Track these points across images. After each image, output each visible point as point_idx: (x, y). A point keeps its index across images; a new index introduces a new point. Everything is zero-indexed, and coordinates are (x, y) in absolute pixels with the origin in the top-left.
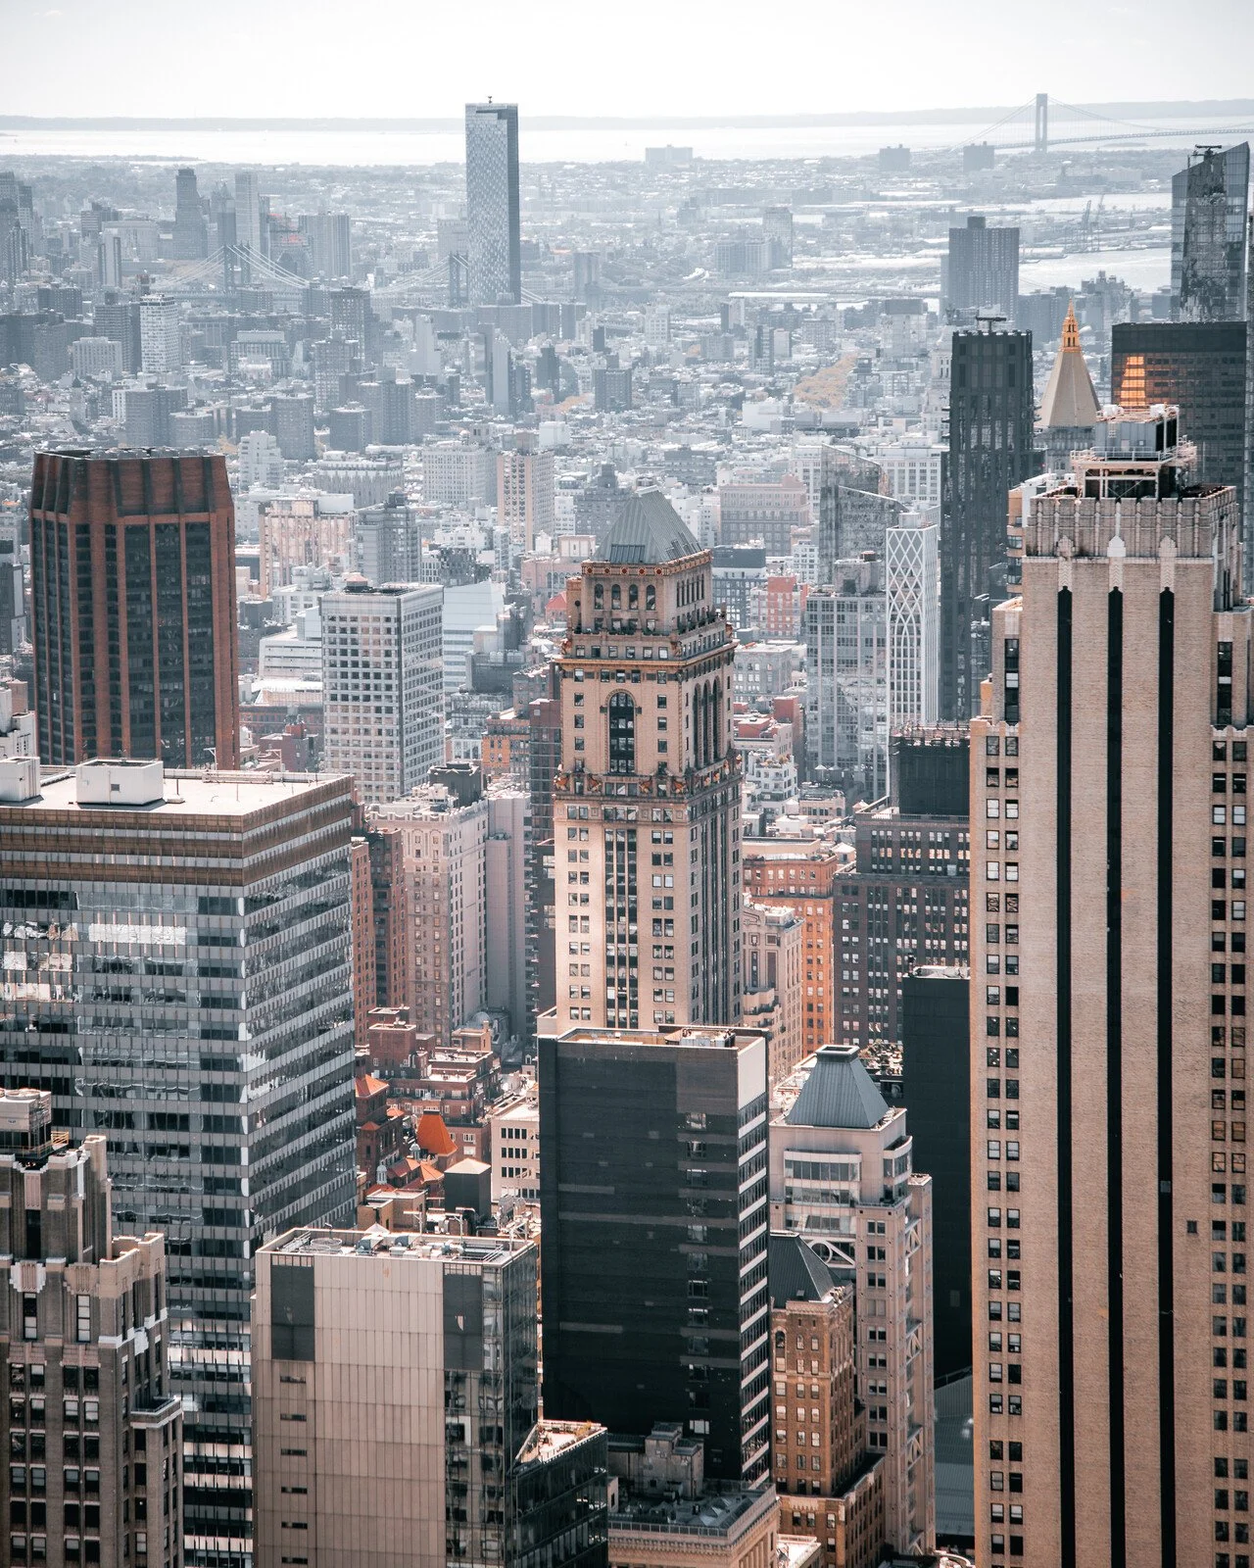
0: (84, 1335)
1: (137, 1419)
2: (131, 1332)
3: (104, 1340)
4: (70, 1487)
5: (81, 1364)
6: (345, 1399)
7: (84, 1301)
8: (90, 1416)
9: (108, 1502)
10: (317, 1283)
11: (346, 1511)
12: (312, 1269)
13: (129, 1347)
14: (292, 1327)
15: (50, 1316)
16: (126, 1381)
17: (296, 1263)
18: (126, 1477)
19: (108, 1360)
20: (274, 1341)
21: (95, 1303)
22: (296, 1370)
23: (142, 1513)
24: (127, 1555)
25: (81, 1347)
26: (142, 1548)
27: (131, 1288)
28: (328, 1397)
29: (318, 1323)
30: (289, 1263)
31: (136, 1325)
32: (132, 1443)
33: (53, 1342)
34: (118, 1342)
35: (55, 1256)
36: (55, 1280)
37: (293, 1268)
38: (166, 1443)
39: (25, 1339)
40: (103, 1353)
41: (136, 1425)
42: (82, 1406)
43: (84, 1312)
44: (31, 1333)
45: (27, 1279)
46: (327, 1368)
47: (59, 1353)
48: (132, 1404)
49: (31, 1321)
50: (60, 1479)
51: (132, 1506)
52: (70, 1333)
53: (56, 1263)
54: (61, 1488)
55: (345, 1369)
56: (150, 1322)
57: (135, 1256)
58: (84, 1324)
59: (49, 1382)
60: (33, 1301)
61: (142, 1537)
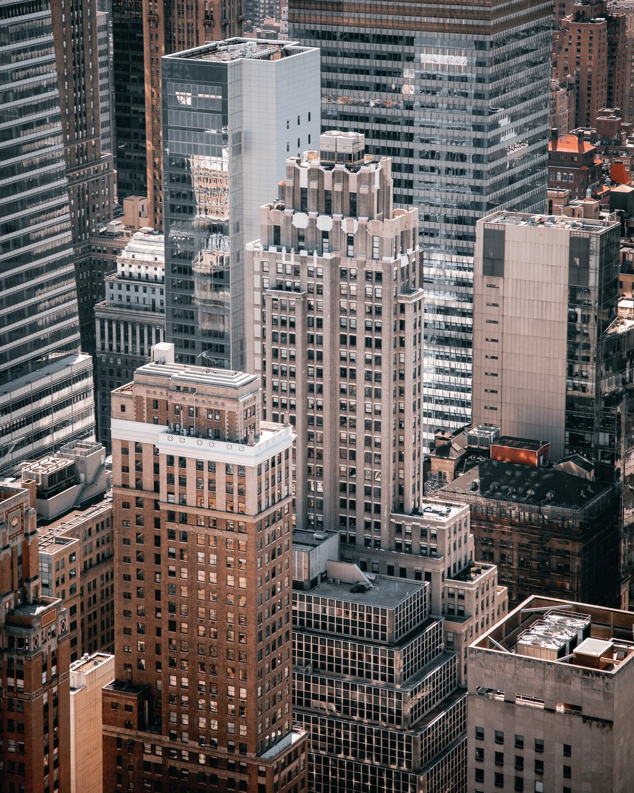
0: (376, 256)
1: (401, 298)
2: (399, 256)
3: (385, 259)
4: (368, 329)
5: (374, 270)
6: (518, 297)
7: (376, 239)
8: (378, 295)
9: (386, 337)
10: (507, 238)
11: (517, 352)
12: (504, 231)
13: (398, 263)
14: (493, 260)
15: (359, 246)
16: (396, 280)
17: (496, 228)
18: (395, 326)
19: (387, 268)
20: (484, 267)
21: (381, 240)
22: (494, 281)
23: (402, 344)
24: (395, 363)
25: (374, 261)
26: (402, 360)
27: (399, 234)
28: (510, 295)
29: (506, 259)
30: (493, 227)
31: (402, 253)
32: (399, 310)
33: (361, 258)
34: (392, 260)
35: (363, 216)
36: (363, 228)
37: (494, 230)
38: (415, 311)
39: (348, 256)
40: (384, 265)
41: (401, 301)
42: (374, 290)
43: (376, 244)
44: (350, 253)
45: (350, 226)
46: (510, 281)
47: (364, 264)
48: (399, 290)
49: (350, 247)
50: (363, 325)
51: (398, 340)
52: (369, 254)
53: (363, 219)
54: (364, 329)
55: (519, 282)
56: (410, 251)
57: (402, 218)
58: (376, 250)
59: (358, 278)
60: (352, 238)
61: (402, 356)
